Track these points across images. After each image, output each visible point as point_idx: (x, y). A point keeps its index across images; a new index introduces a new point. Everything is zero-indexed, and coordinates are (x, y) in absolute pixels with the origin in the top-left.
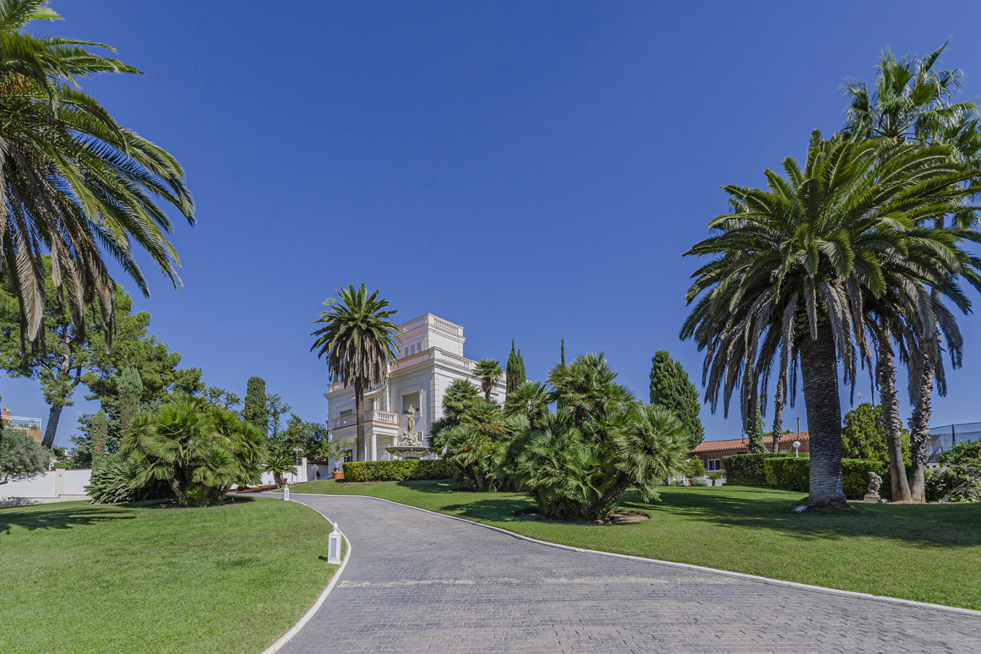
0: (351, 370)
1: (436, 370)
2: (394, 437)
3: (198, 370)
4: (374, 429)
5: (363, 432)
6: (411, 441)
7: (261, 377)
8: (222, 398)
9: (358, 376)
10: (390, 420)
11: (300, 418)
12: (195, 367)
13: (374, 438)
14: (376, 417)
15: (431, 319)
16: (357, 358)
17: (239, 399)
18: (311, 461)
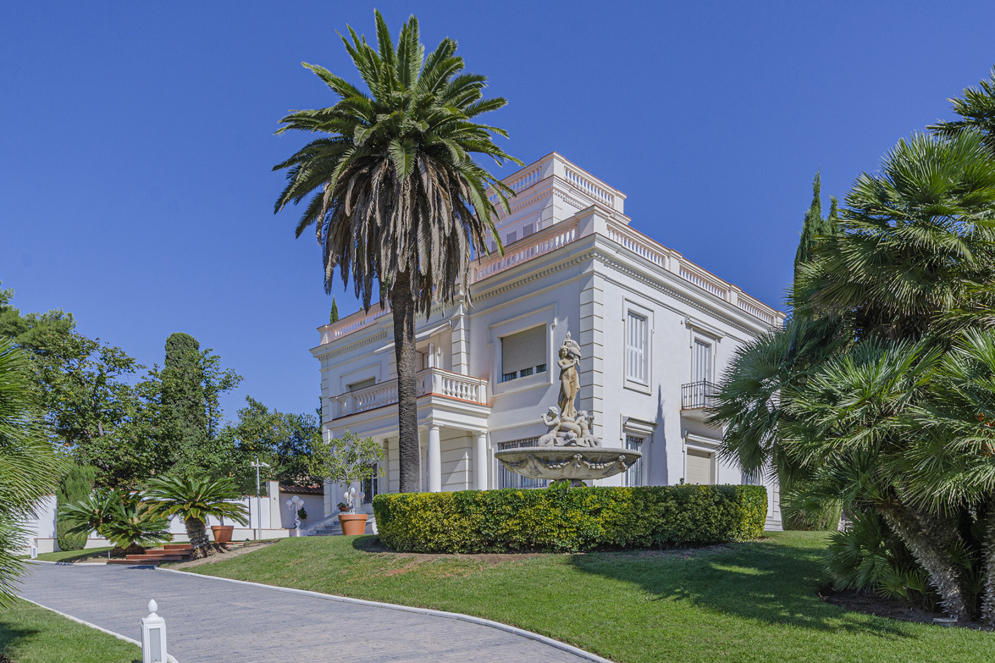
0: (385, 253)
1: (598, 266)
2: (480, 434)
3: (65, 316)
4: (436, 414)
5: (414, 418)
6: (571, 433)
7: (192, 336)
8: (95, 358)
9: (402, 269)
10: (470, 394)
11: (264, 404)
12: (58, 310)
13: (435, 435)
14: (439, 387)
15: (559, 166)
16: (401, 221)
17: (130, 361)
18: (288, 488)
